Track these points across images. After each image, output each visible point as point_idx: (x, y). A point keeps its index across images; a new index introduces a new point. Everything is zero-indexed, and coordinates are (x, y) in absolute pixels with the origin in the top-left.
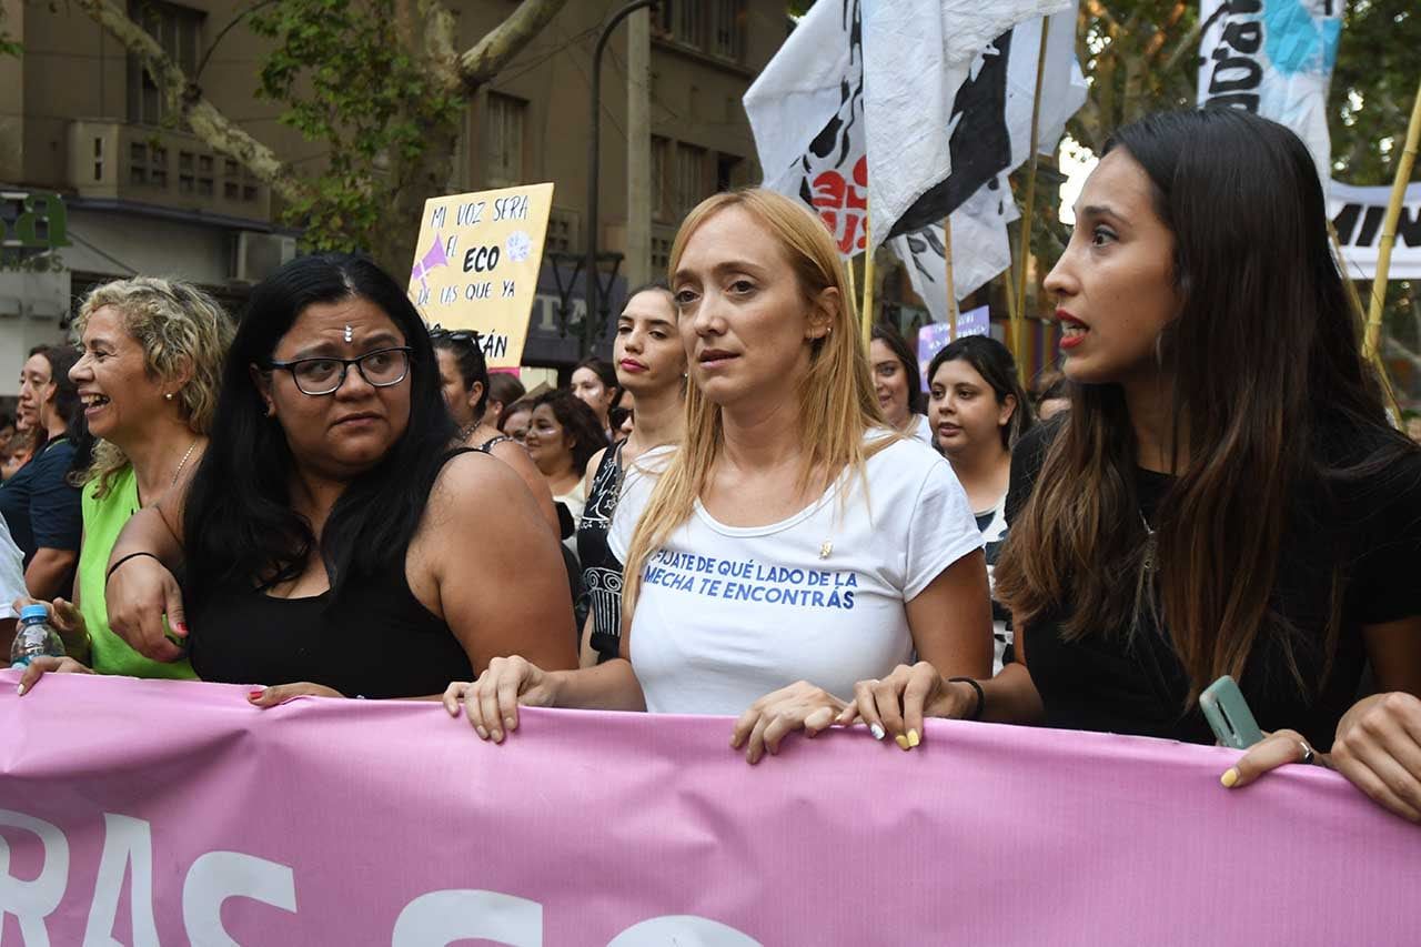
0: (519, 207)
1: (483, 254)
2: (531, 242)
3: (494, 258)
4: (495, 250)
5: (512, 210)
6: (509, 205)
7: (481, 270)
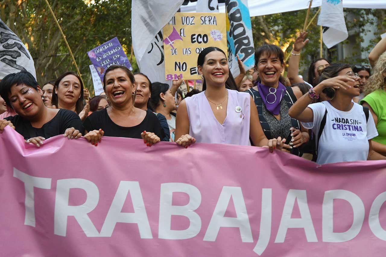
0: (212, 20)
1: (199, 37)
2: (222, 34)
3: (205, 38)
4: (205, 35)
5: (209, 21)
6: (207, 19)
7: (200, 42)
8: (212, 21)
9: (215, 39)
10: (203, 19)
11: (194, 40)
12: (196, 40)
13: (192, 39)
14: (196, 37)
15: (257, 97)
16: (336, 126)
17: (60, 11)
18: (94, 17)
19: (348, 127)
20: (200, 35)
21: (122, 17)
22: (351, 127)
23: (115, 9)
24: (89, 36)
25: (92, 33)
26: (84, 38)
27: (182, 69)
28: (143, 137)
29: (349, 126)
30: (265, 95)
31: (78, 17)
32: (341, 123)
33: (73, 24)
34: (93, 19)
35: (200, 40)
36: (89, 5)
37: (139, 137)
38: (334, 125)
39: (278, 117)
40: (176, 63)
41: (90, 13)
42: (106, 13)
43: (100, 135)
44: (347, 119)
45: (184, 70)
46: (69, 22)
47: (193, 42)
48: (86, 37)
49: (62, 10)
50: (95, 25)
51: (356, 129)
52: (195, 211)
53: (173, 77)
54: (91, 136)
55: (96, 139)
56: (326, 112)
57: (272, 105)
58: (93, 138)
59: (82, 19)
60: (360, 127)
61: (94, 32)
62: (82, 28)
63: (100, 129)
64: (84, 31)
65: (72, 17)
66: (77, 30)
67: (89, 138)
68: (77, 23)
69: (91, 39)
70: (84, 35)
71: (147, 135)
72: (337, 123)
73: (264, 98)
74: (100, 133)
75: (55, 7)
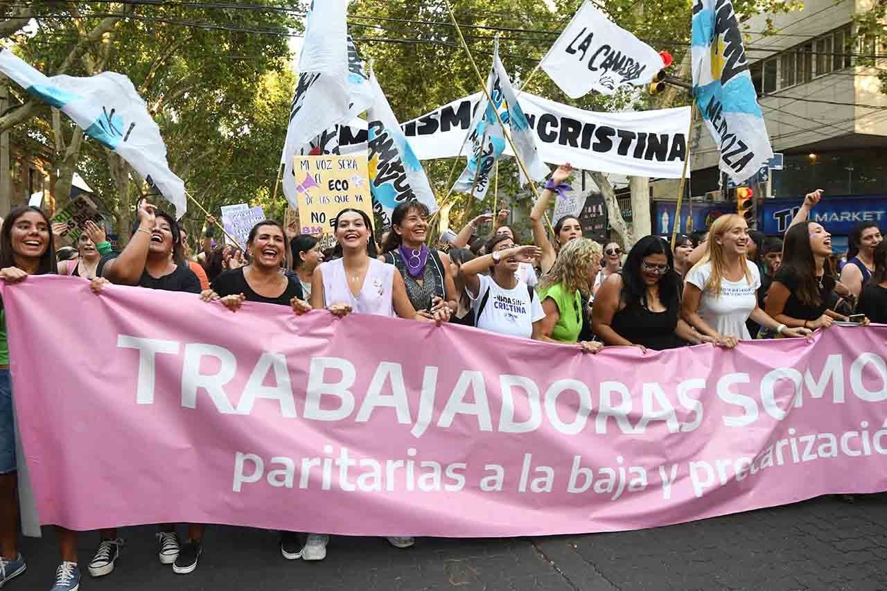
1: (338, 183)
3: (345, 185)
4: (345, 181)
5: (349, 165)
6: (346, 163)
7: (339, 190)
8: (352, 165)
9: (357, 185)
10: (341, 162)
11: (332, 187)
12: (334, 186)
13: (330, 186)
14: (334, 183)
15: (398, 261)
16: (497, 305)
17: (191, 141)
18: (231, 151)
19: (510, 308)
20: (338, 181)
21: (266, 154)
22: (513, 308)
23: (258, 145)
24: (224, 173)
25: (228, 170)
26: (218, 175)
27: (321, 220)
28: (292, 304)
29: (511, 306)
30: (408, 258)
31: (212, 150)
32: (503, 302)
33: (205, 158)
34: (230, 153)
35: (339, 186)
36: (226, 137)
37: (288, 304)
38: (496, 302)
39: (420, 282)
40: (312, 213)
41: (227, 146)
42: (245, 148)
43: (239, 300)
44: (509, 299)
45: (322, 221)
46: (201, 154)
47: (331, 189)
48: (220, 174)
49: (193, 139)
50: (231, 161)
51: (519, 310)
52: (348, 389)
53: (310, 229)
54: (229, 300)
55: (235, 303)
56: (489, 288)
57: (415, 270)
58: (231, 302)
59: (217, 153)
60: (523, 308)
61: (230, 169)
62: (216, 163)
63: (242, 294)
64: (219, 167)
65: (204, 149)
66: (210, 164)
67: (227, 303)
68: (208, 156)
69: (226, 176)
70: (218, 172)
71: (297, 301)
72: (499, 301)
73: (406, 262)
74: (241, 298)
75: (184, 136)
